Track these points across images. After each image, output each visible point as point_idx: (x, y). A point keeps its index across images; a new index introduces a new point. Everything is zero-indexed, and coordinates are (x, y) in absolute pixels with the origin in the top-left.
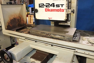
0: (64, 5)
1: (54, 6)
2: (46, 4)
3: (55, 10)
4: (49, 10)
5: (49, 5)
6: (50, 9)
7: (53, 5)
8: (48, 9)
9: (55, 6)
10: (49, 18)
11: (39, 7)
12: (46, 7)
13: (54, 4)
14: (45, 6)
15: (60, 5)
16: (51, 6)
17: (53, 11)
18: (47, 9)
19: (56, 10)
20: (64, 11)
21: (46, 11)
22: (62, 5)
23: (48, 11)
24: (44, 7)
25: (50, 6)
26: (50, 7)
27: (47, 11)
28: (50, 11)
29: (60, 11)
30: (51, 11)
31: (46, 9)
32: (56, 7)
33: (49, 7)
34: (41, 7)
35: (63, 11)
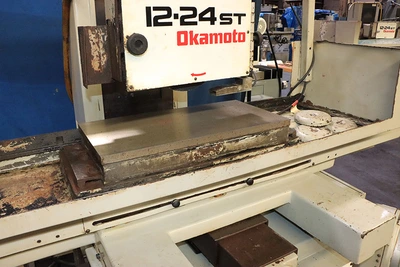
0: (245, 15)
1: (212, 20)
2: (182, 9)
3: (216, 35)
4: (193, 40)
5: (194, 16)
6: (197, 35)
7: (208, 15)
8: (191, 32)
9: (215, 19)
10: (193, 75)
11: (149, 24)
12: (183, 23)
13: (212, 10)
14: (178, 21)
15: (235, 15)
16: (202, 19)
17: (211, 43)
18: (185, 33)
19: (221, 34)
20: (244, 40)
21: (179, 43)
22: (240, 16)
23: (191, 44)
24: (170, 24)
25: (196, 19)
26: (199, 23)
27: (185, 43)
28: (197, 43)
29: (235, 41)
30: (202, 43)
31: (179, 33)
32: (221, 23)
33: (195, 23)
34: (157, 24)
35: (241, 38)
